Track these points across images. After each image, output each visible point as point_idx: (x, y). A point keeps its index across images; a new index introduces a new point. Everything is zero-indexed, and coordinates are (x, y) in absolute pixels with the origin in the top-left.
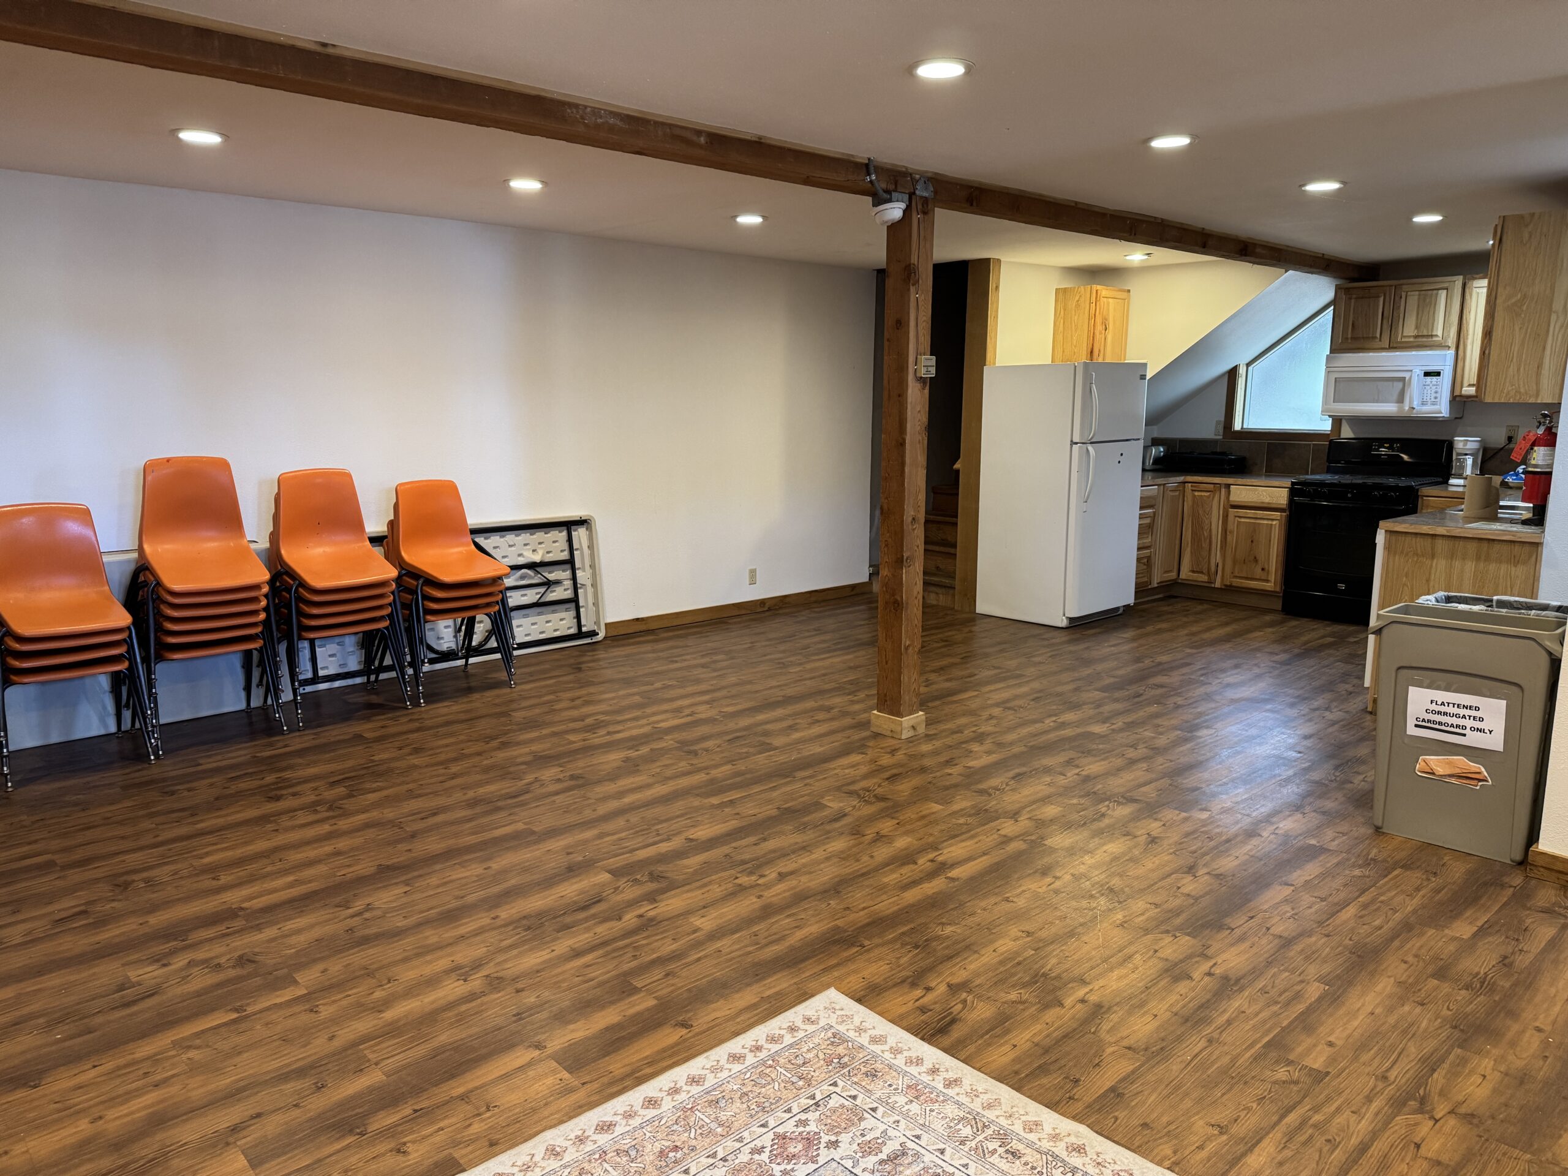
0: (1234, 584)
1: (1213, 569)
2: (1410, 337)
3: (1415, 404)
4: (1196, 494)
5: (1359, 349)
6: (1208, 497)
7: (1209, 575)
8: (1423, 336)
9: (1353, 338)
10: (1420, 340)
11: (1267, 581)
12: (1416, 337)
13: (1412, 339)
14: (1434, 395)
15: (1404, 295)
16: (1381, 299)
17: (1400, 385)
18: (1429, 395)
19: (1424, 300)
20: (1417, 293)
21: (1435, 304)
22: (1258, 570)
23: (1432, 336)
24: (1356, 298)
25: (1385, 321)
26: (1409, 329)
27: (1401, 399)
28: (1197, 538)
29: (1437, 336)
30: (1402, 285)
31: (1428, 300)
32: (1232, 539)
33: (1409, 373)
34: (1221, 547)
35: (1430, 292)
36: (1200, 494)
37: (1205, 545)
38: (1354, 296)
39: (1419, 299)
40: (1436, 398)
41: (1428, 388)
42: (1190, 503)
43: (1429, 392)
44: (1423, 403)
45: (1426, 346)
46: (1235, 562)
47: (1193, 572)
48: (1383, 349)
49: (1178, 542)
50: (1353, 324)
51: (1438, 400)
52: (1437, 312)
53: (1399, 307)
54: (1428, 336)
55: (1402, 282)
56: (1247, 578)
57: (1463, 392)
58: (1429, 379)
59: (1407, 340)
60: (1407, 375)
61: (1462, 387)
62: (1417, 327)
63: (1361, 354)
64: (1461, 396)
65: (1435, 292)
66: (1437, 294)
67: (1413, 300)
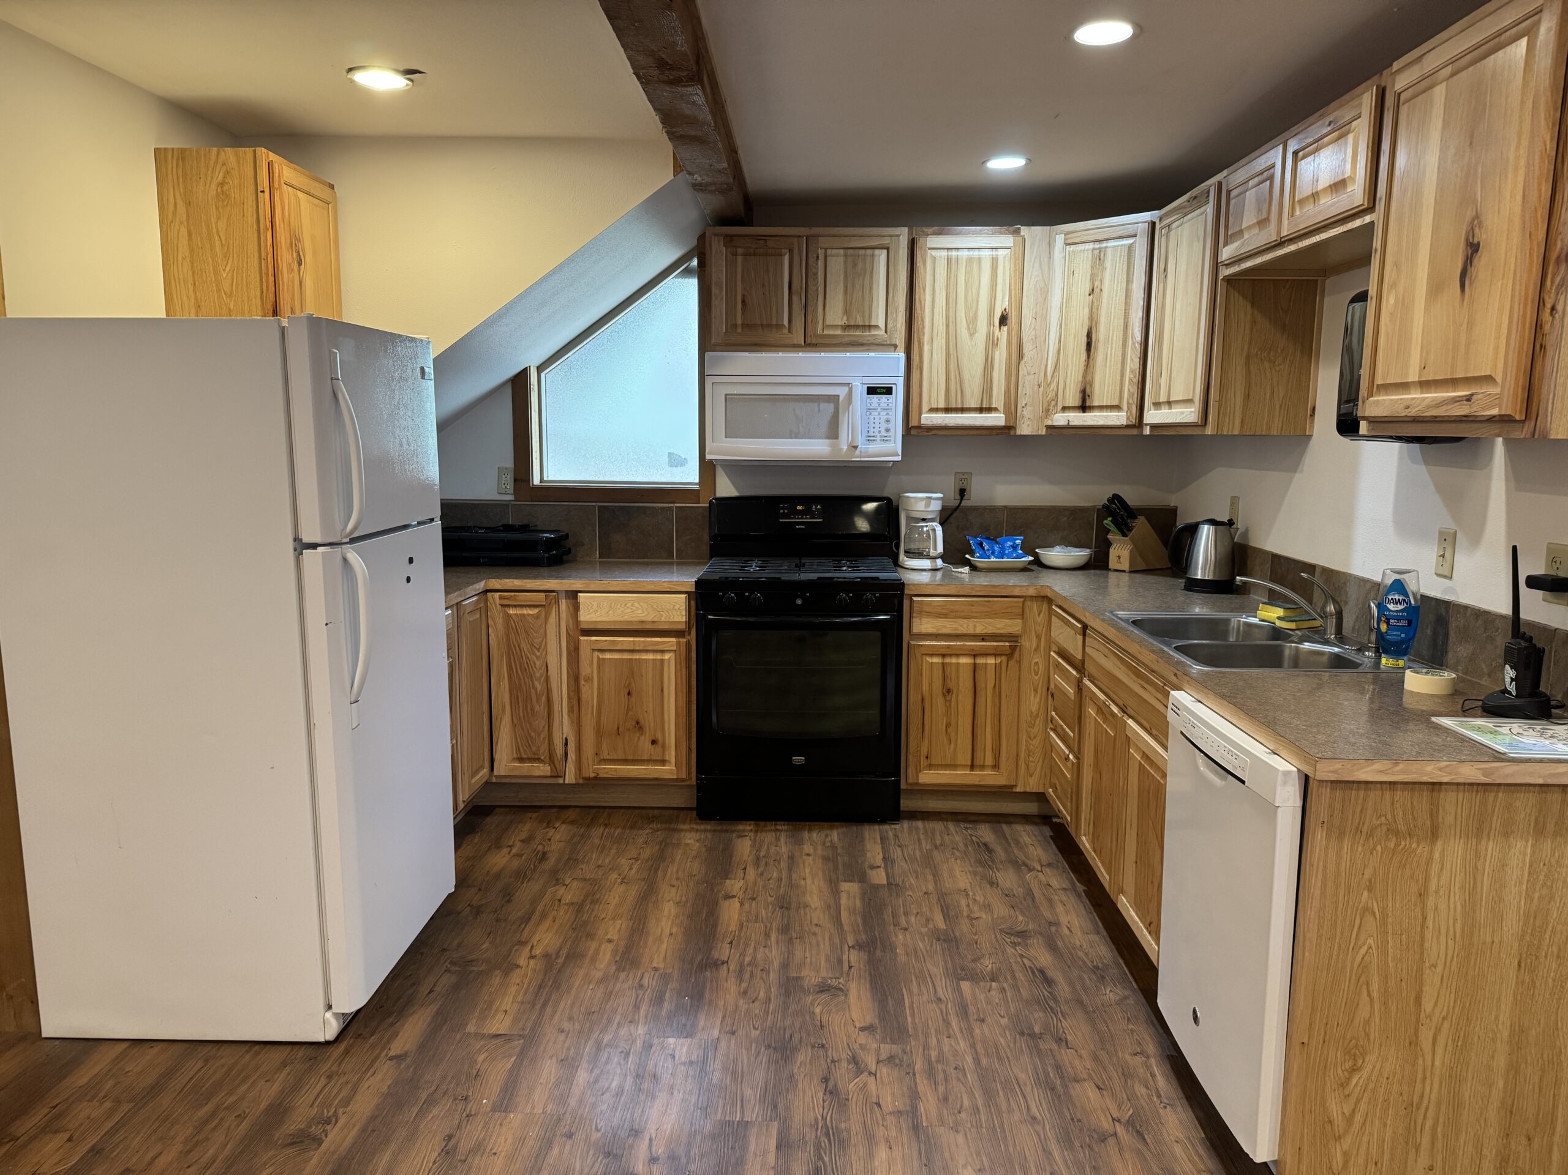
0: (602, 775)
1: (559, 751)
2: (835, 327)
3: (860, 441)
4: (512, 611)
5: (756, 345)
6: (537, 617)
7: (552, 761)
8: (857, 327)
9: (745, 326)
10: (852, 333)
11: (663, 762)
12: (846, 327)
13: (839, 332)
14: (884, 426)
15: (821, 252)
16: (786, 258)
17: (831, 407)
18: (877, 425)
19: (855, 265)
20: (842, 251)
21: (871, 273)
22: (645, 743)
23: (870, 327)
24: (745, 255)
25: (795, 298)
26: (834, 314)
27: (833, 433)
28: (520, 695)
29: (877, 327)
30: (818, 236)
31: (860, 265)
32: (590, 693)
33: (846, 389)
34: (571, 710)
35: (862, 252)
36: (519, 611)
37: (540, 708)
38: (740, 251)
39: (845, 262)
40: (888, 430)
41: (875, 413)
42: (501, 630)
43: (877, 421)
44: (870, 439)
45: (862, 345)
46: (599, 733)
47: (521, 760)
48: (795, 347)
49: (486, 707)
50: (743, 302)
51: (891, 433)
52: (875, 286)
53: (816, 274)
54: (864, 327)
55: (816, 230)
56: (625, 761)
57: (923, 422)
58: (875, 398)
59: (831, 332)
60: (842, 392)
61: (920, 414)
62: (847, 312)
63: (758, 355)
64: (919, 427)
65: (869, 252)
66: (873, 255)
67: (837, 264)
